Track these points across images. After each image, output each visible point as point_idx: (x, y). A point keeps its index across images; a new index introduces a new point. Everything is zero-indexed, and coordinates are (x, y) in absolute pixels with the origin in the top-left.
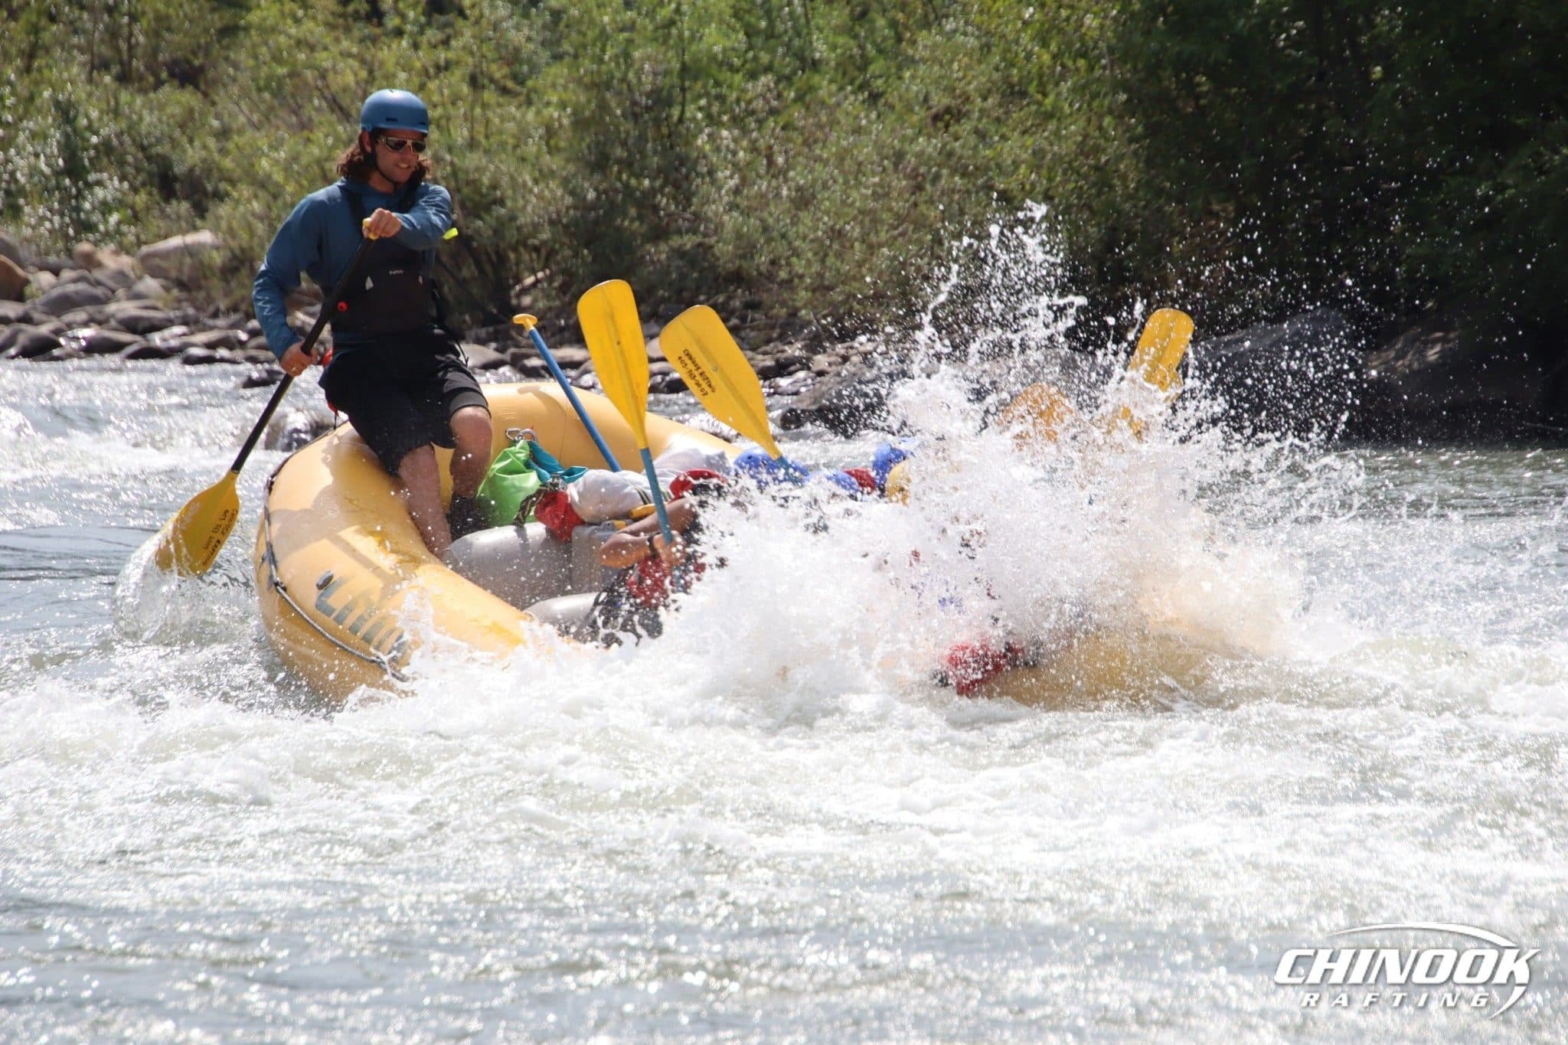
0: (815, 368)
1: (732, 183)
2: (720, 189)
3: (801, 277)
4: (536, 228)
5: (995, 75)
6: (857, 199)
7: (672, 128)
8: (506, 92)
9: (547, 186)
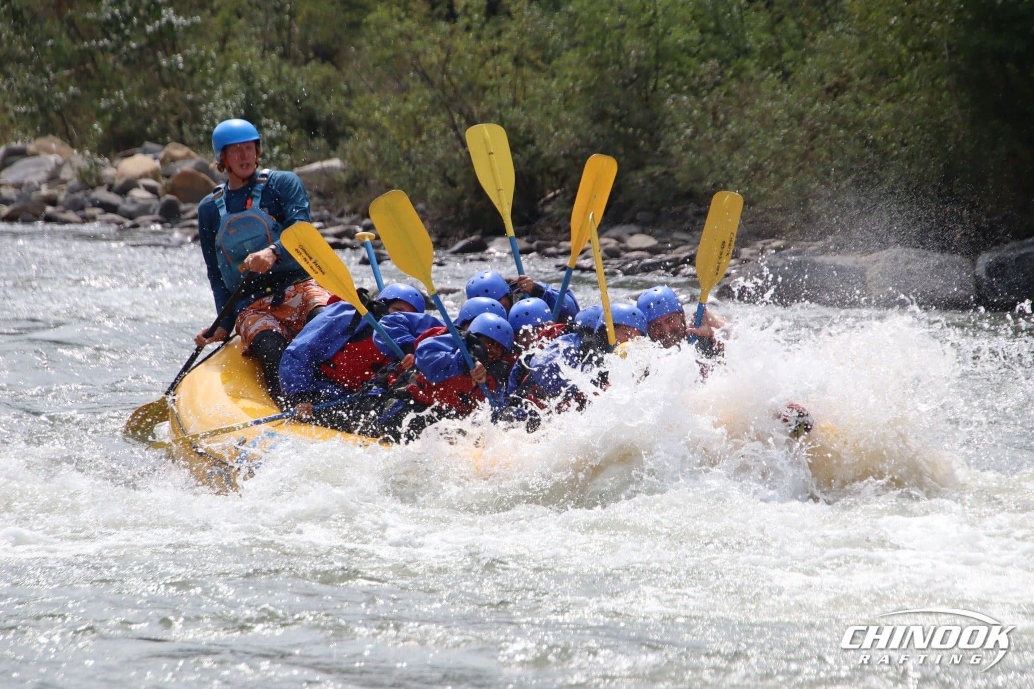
1: (688, 131)
2: (679, 135)
4: (555, 160)
5: (869, 62)
6: (772, 144)
7: (649, 93)
8: (537, 68)
9: (564, 132)
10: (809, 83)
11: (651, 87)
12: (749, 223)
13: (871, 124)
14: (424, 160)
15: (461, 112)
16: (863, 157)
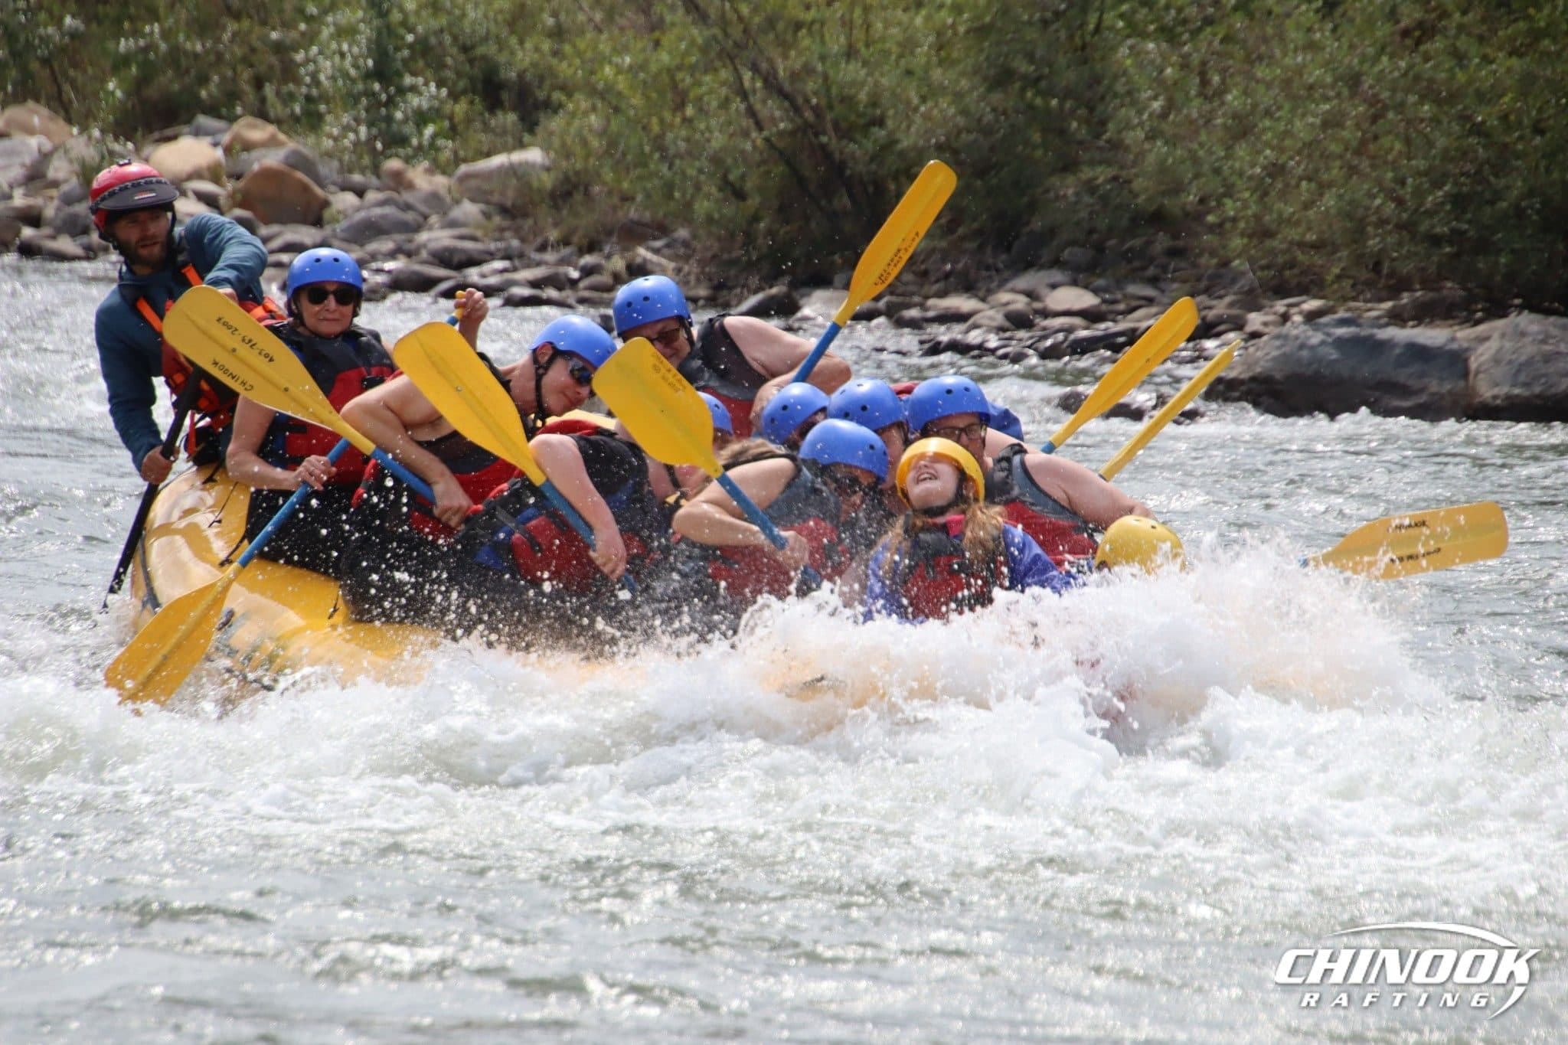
0: (1249, 328)
1: (1156, 105)
2: (1140, 112)
3: (1234, 220)
6: (1303, 127)
7: (1088, 38)
9: (936, 104)
10: (1370, 21)
11: (1091, 27)
12: (1262, 268)
13: (1479, 96)
14: (689, 153)
15: (755, 69)
16: (1465, 154)
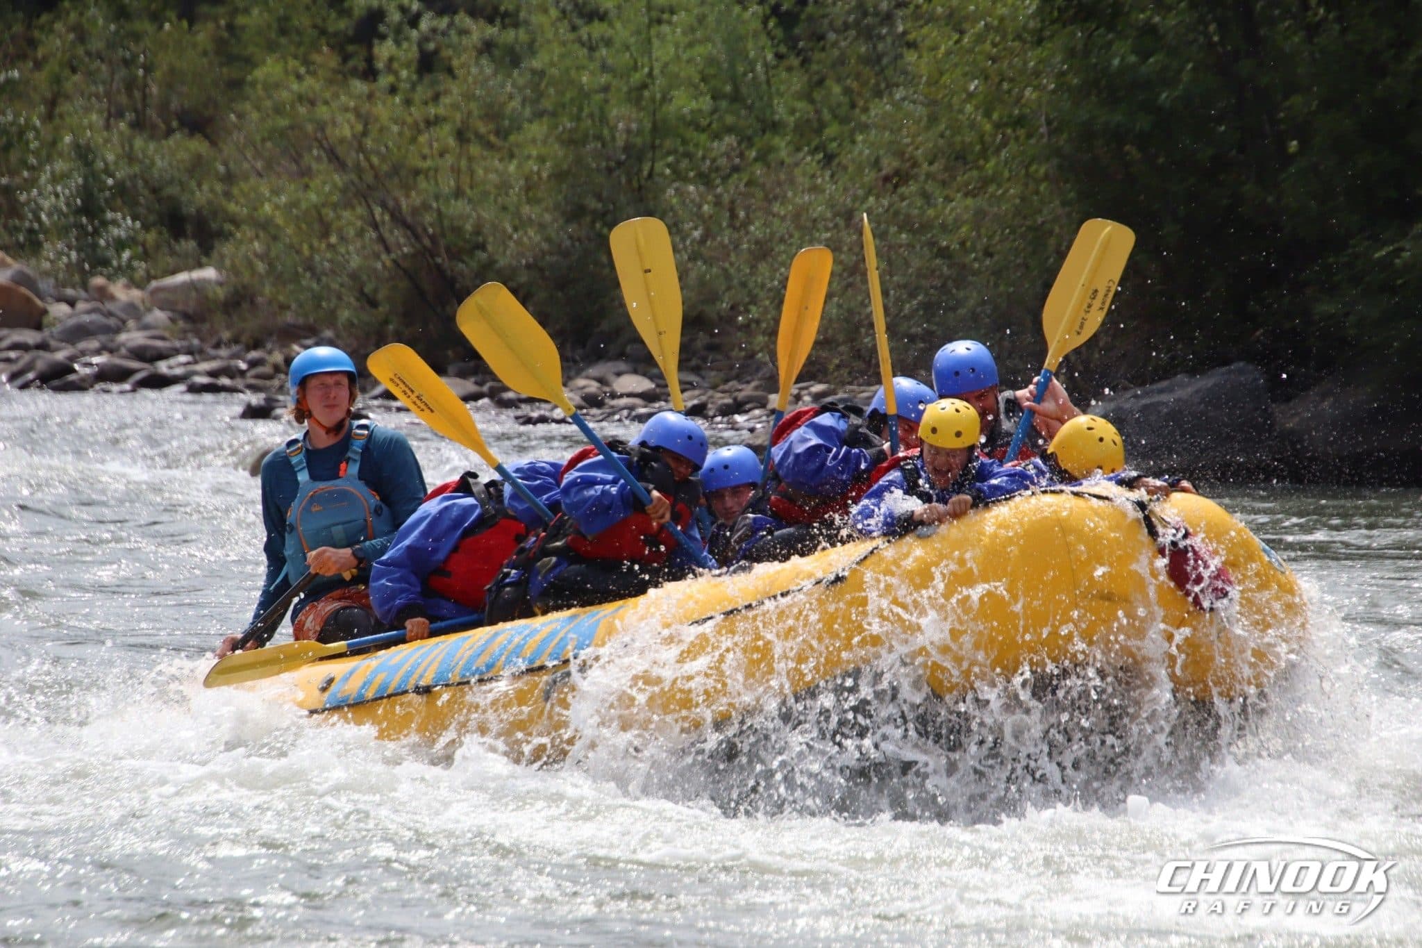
0: (770, 406)
1: (697, 234)
2: (684, 240)
3: (758, 322)
5: (941, 142)
7: (643, 182)
8: (489, 146)
9: (526, 233)
10: (860, 169)
11: (645, 173)
13: (944, 227)
14: (333, 271)
15: (384, 205)
16: (933, 271)
